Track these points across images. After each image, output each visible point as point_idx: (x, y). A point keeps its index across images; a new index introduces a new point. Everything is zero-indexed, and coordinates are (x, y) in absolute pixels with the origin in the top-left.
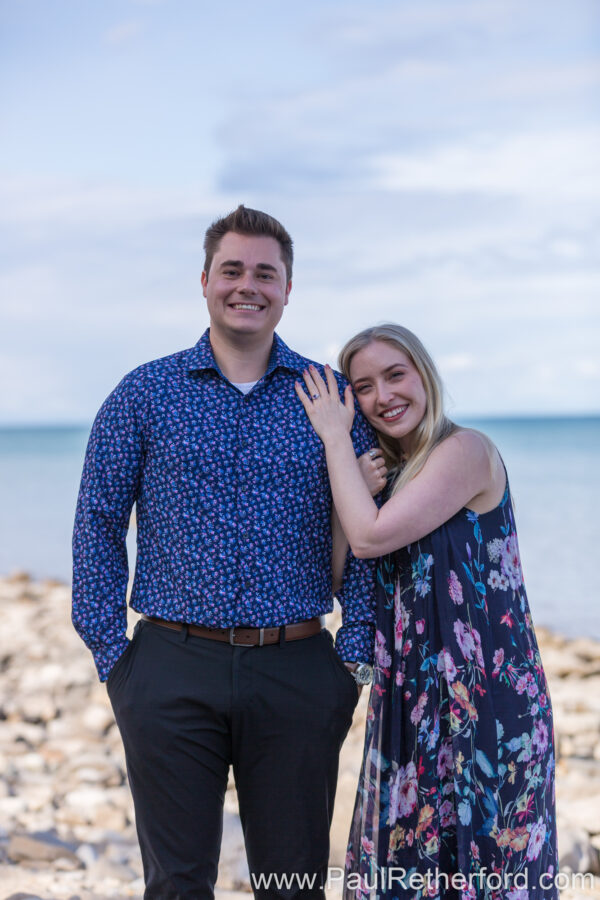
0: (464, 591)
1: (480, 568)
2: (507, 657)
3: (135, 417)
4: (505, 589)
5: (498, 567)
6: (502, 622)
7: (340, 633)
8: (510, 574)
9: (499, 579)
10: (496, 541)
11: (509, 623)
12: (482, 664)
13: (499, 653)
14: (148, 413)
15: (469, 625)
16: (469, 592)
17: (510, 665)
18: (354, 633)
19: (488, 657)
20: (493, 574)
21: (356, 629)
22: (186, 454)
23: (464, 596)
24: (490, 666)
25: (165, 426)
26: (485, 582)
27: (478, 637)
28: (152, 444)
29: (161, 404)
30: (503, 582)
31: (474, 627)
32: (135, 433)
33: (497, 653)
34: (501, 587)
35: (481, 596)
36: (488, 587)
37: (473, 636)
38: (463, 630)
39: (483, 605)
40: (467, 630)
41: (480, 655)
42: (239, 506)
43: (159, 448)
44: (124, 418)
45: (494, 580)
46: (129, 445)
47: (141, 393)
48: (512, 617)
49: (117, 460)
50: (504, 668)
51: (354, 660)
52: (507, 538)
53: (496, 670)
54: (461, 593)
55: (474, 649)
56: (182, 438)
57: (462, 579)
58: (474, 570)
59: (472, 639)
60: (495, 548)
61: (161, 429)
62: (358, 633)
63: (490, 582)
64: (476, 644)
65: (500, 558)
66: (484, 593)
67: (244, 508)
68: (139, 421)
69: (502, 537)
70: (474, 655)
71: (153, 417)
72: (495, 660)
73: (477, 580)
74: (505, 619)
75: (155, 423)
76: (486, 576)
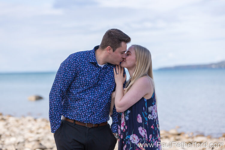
0: (142, 119)
1: (146, 114)
2: (152, 136)
3: (76, 69)
4: (153, 119)
5: (151, 113)
6: (151, 127)
7: (112, 125)
8: (154, 115)
9: (151, 116)
10: (151, 107)
11: (153, 128)
12: (147, 138)
13: (151, 135)
14: (79, 69)
15: (144, 128)
16: (143, 120)
17: (153, 139)
18: (115, 125)
19: (148, 136)
20: (150, 115)
21: (115, 124)
22: (87, 82)
23: (142, 121)
24: (149, 139)
25: (83, 74)
26: (147, 117)
27: (146, 131)
28: (78, 77)
29: (83, 68)
30: (152, 117)
31: (145, 129)
32: (75, 73)
33: (150, 135)
34: (151, 119)
35: (146, 121)
36: (148, 119)
37: (145, 131)
38: (142, 129)
39: (147, 123)
40: (143, 129)
41: (146, 136)
42: (95, 94)
43: (80, 78)
44: (73, 68)
45: (150, 117)
46: (73, 75)
47: (78, 63)
48: (154, 126)
49: (69, 78)
50: (152, 139)
51: (114, 132)
52: (154, 105)
53: (150, 140)
54: (141, 120)
55: (145, 134)
56: (86, 78)
57: (142, 116)
58: (145, 114)
59: (144, 132)
60: (150, 109)
61: (82, 74)
62: (116, 125)
63: (148, 117)
64: (145, 133)
65: (152, 111)
66: (147, 120)
67: (96, 94)
68: (77, 70)
69: (153, 105)
70: (145, 136)
71: (81, 70)
72: (150, 137)
73: (145, 117)
74: (152, 127)
75: (81, 72)
76: (148, 116)
